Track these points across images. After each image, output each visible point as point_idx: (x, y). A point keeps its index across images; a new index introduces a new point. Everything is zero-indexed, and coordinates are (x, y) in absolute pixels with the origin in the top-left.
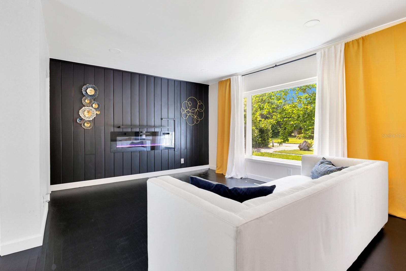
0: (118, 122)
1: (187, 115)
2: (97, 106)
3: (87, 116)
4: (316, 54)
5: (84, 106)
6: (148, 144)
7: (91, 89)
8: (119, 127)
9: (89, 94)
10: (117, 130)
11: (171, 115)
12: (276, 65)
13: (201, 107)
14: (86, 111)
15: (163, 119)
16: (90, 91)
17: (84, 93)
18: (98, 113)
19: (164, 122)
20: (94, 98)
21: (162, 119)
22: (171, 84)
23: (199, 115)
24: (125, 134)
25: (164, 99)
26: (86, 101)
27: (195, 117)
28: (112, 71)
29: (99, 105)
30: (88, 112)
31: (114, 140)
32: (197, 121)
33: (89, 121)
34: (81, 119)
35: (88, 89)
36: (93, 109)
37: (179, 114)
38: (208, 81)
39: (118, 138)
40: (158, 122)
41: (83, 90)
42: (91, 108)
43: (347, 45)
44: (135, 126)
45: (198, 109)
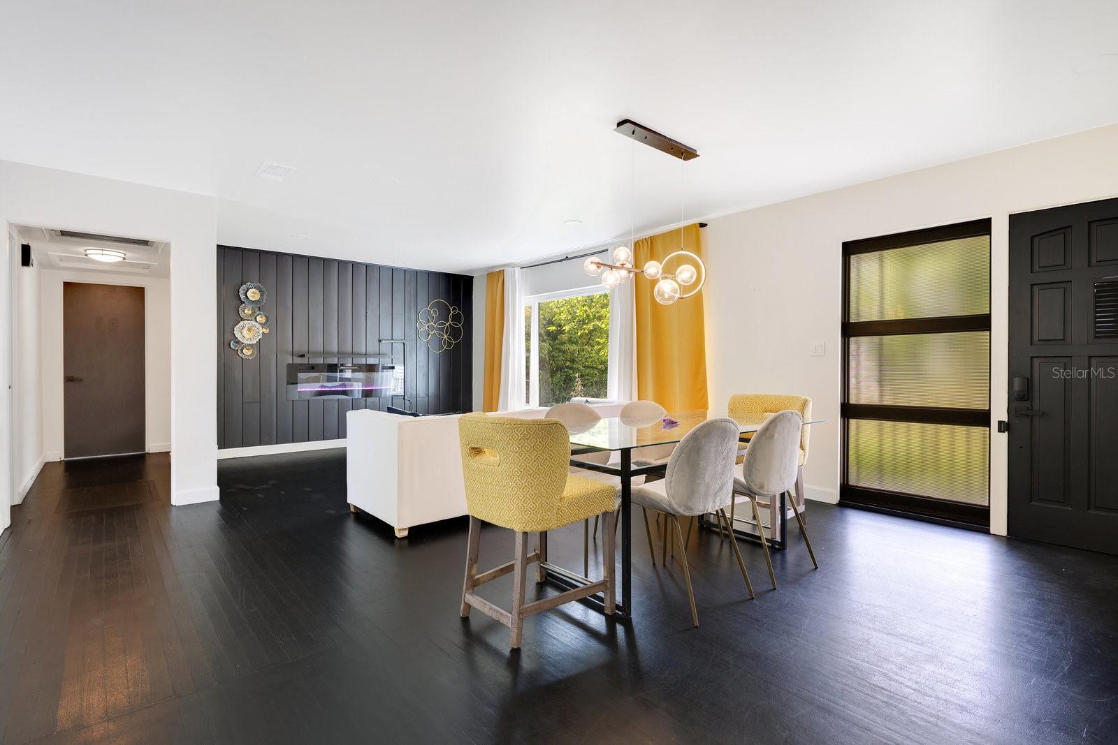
0: (301, 346)
1: (429, 334)
2: (264, 320)
3: (247, 336)
4: (607, 250)
5: (242, 320)
6: (357, 387)
7: (254, 290)
8: (303, 356)
9: (251, 298)
10: (298, 361)
11: (398, 334)
12: (567, 257)
13: (456, 318)
14: (246, 329)
15: (383, 342)
16: (253, 294)
17: (242, 297)
18: (266, 331)
19: (385, 347)
20: (258, 306)
21: (380, 341)
22: (399, 279)
23: (454, 333)
24: (312, 368)
25: (385, 305)
26: (246, 311)
27: (446, 337)
28: (291, 258)
29: (267, 318)
30: (249, 330)
31: (293, 381)
32: (449, 345)
33: (251, 345)
34: (238, 342)
35: (250, 290)
36: (258, 325)
37: (414, 332)
39: (301, 375)
40: (373, 347)
41: (241, 292)
42: (254, 323)
43: (637, 244)
44: (331, 354)
45: (450, 322)
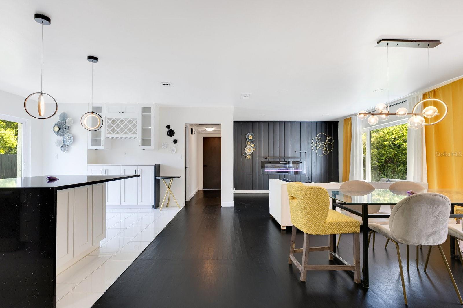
0: (266, 155)
1: (317, 148)
2: (254, 146)
3: (248, 152)
5: (247, 146)
6: (292, 170)
8: (266, 158)
9: (250, 139)
10: (265, 160)
11: (303, 148)
14: (248, 149)
15: (297, 152)
16: (250, 137)
17: (247, 138)
18: (254, 149)
19: (298, 154)
20: (252, 141)
21: (295, 152)
22: (304, 126)
23: (329, 147)
24: (270, 163)
25: (298, 137)
26: (248, 143)
27: (325, 149)
28: (262, 123)
29: (255, 145)
30: (249, 149)
31: (263, 167)
32: (327, 152)
33: (250, 155)
34: (246, 154)
35: (249, 136)
36: (252, 148)
37: (310, 148)
38: (337, 119)
39: (266, 165)
40: (293, 154)
41: (247, 137)
42: (250, 147)
44: (277, 157)
45: (327, 143)
